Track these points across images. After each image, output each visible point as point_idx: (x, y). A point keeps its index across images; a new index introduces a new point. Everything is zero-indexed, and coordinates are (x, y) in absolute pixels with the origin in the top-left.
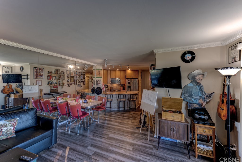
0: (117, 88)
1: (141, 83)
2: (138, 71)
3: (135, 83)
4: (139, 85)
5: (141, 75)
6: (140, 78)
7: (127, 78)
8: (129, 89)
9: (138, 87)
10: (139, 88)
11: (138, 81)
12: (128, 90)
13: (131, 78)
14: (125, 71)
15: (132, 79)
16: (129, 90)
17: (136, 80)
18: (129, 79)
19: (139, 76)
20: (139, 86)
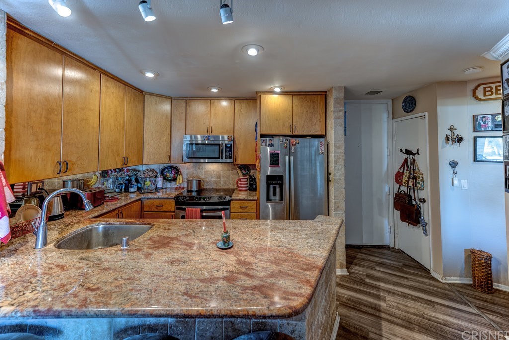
0: (222, 180)
1: (342, 161)
2: (324, 95)
3: (310, 161)
4: (331, 170)
5: (342, 114)
6: (335, 134)
7: (263, 136)
8: (278, 190)
9: (328, 181)
10: (332, 190)
11: (323, 150)
12: (268, 199)
13: (288, 132)
14: (253, 99)
15: (293, 141)
16: (275, 194)
17: (316, 142)
18: (277, 141)
19: (331, 122)
20: (328, 174)
